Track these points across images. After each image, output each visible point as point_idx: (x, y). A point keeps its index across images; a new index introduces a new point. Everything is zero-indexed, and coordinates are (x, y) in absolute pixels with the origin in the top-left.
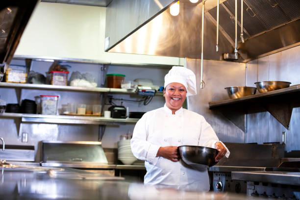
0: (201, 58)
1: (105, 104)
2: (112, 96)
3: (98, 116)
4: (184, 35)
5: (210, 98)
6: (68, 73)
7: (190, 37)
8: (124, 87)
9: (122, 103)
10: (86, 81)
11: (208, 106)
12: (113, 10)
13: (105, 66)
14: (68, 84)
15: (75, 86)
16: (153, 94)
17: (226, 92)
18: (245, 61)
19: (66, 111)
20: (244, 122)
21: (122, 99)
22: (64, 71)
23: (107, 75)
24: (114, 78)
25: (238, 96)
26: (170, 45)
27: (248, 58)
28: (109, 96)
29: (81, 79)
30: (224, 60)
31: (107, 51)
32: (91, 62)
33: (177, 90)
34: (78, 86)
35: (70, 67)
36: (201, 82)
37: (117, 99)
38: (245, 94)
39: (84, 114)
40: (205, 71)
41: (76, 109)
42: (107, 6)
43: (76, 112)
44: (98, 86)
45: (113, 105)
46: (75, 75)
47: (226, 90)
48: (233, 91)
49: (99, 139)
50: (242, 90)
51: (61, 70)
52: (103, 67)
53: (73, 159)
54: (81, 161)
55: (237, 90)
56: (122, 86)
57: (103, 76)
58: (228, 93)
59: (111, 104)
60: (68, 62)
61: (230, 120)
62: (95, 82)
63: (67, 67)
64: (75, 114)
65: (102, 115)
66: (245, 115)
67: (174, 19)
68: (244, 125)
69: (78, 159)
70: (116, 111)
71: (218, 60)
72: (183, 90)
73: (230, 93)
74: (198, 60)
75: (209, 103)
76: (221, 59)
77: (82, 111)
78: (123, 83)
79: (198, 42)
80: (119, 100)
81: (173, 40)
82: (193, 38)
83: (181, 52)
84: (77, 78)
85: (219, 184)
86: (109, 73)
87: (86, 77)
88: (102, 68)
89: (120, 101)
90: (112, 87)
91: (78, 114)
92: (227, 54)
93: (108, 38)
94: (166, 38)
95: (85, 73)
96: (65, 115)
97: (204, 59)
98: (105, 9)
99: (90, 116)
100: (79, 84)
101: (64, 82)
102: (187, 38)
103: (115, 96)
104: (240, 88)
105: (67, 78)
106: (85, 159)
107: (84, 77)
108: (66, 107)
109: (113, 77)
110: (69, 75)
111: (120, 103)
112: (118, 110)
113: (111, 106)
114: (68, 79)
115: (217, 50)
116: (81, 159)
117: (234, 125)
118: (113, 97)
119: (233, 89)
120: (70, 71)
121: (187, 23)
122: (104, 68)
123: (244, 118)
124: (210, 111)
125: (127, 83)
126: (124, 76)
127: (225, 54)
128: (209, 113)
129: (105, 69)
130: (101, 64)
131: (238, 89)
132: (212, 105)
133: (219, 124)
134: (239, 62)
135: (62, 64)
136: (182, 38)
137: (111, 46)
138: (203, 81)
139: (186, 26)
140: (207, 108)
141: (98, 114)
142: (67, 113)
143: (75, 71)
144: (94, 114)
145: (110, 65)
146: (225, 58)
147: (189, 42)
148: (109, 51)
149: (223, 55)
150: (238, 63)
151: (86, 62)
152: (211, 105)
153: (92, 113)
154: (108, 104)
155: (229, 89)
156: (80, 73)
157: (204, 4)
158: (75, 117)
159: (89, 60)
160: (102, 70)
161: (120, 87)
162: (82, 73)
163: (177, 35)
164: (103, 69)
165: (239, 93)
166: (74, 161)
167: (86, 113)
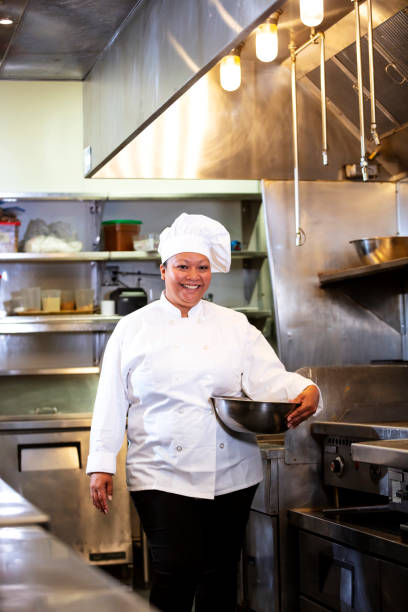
0: (293, 178)
1: (104, 285)
2: (117, 267)
3: (87, 313)
4: (257, 131)
5: (321, 264)
6: (18, 224)
7: (269, 133)
8: (140, 248)
9: (139, 280)
10: (57, 240)
11: (317, 281)
12: (93, 85)
13: (99, 205)
14: (21, 248)
15: (35, 252)
17: (353, 248)
18: (395, 178)
19: (18, 306)
20: (398, 312)
21: (139, 273)
22: (10, 221)
23: (104, 223)
24: (117, 229)
25: (379, 258)
26: (229, 152)
27: (401, 171)
28: (109, 268)
29: (46, 235)
30: (347, 178)
31: (89, 176)
32: (67, 198)
33: (193, 268)
34: (40, 252)
35: (23, 211)
36: (297, 231)
37: (128, 274)
38: (394, 254)
39: (57, 310)
40: (307, 202)
41: (39, 302)
42: (83, 80)
43: (39, 307)
44: (86, 249)
45: (121, 286)
46: (35, 229)
47: (352, 245)
48: (367, 247)
49: (95, 360)
50: (388, 245)
51: (3, 219)
52: (93, 205)
53: (38, 410)
54: (54, 412)
55: (374, 245)
56: (136, 244)
57: (96, 224)
58: (358, 252)
59: (117, 285)
60: (20, 200)
61: (367, 308)
62: (77, 239)
63: (15, 212)
64: (38, 312)
65: (97, 310)
66: (400, 297)
67: (233, 97)
68: (398, 318)
69: (49, 409)
70: (126, 300)
71: (335, 179)
72: (206, 268)
73: (361, 252)
74: (289, 182)
75: (320, 275)
76: (340, 176)
77: (53, 303)
78: (138, 240)
79: (287, 145)
80: (133, 274)
81: (233, 142)
82: (277, 136)
83: (255, 170)
84: (38, 234)
85: (337, 462)
86: (107, 218)
87: (59, 229)
88: (92, 208)
89: (136, 277)
90: (114, 249)
91: (46, 311)
92: (352, 165)
93: (88, 148)
94: (219, 138)
95: (55, 221)
96: (17, 315)
97: (300, 179)
98: (81, 84)
99: (71, 313)
100: (43, 247)
101: (10, 244)
102: (264, 137)
103: (123, 268)
104: (381, 241)
105: (17, 236)
106: (64, 408)
107: (53, 231)
108: (19, 298)
109: (115, 227)
110: (23, 230)
111: (136, 283)
112: (130, 298)
113: (115, 288)
114: (21, 237)
115: (325, 163)
116: (55, 409)
117: (376, 318)
118: (121, 270)
119: (367, 244)
120: (24, 219)
121: (262, 105)
122: (97, 208)
123: (397, 302)
124: (322, 291)
125: (145, 237)
126: (140, 223)
127: (348, 168)
128: (320, 296)
129: (99, 210)
130: (89, 201)
131: (377, 244)
132: (326, 279)
133: (343, 318)
134: (382, 182)
135: (3, 206)
136: (252, 137)
137: (94, 167)
138: (300, 229)
139: (259, 111)
140: (315, 287)
141: (86, 308)
142: (20, 310)
143: (34, 219)
144: (79, 310)
145: (107, 200)
146: (349, 175)
147: (267, 144)
148: (94, 177)
149: (344, 168)
150: (378, 184)
151: (54, 197)
152: (323, 279)
153: (75, 308)
154: (110, 285)
155: (359, 243)
156: (44, 224)
157: (295, 61)
158: (38, 319)
159: (62, 194)
160: (92, 213)
161: (131, 248)
162: (48, 223)
163: (245, 133)
164: (94, 210)
165: (380, 251)
166: (40, 413)
167: (62, 308)
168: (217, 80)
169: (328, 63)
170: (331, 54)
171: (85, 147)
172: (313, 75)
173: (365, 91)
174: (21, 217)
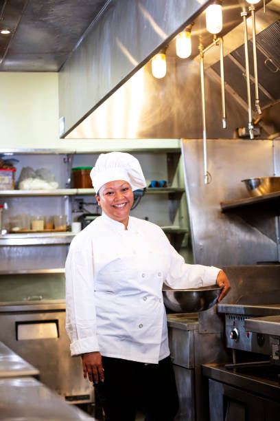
0: (202, 138)
1: (74, 212)
2: (82, 200)
3: (62, 231)
4: (178, 106)
5: (222, 197)
6: (14, 170)
7: (185, 107)
9: (98, 208)
10: (41, 181)
11: (219, 208)
12: (65, 75)
13: (70, 156)
14: (16, 187)
15: (26, 189)
16: (141, 193)
17: (244, 185)
18: (272, 137)
19: (15, 226)
20: (275, 229)
22: (8, 168)
23: (73, 169)
24: (83, 173)
25: (261, 192)
26: (158, 120)
27: (275, 133)
28: (78, 200)
29: (34, 178)
30: (240, 137)
31: (63, 137)
32: (48, 152)
34: (30, 189)
35: (18, 161)
36: (206, 174)
37: (90, 204)
38: (272, 189)
39: (42, 229)
40: (212, 154)
41: (29, 224)
42: (58, 71)
43: (29, 227)
44: (60, 187)
45: (85, 213)
46: (26, 173)
47: (243, 183)
48: (253, 184)
50: (268, 182)
51: (4, 167)
52: (65, 157)
53: (29, 298)
54: (40, 299)
55: (259, 183)
57: (68, 170)
58: (247, 187)
59: (82, 211)
60: (15, 154)
61: (253, 226)
62: (55, 180)
63: (13, 162)
64: (29, 230)
65: (69, 229)
66: (276, 218)
67: (161, 82)
68: (275, 233)
69: (37, 297)
70: (88, 222)
71: (231, 138)
72: (127, 189)
73: (249, 187)
74: (200, 140)
75: (221, 204)
76: (235, 135)
77: (39, 224)
79: (198, 115)
80: (93, 204)
81: (161, 113)
82: (191, 108)
83: (176, 133)
84: (28, 177)
85: (234, 332)
86: (75, 166)
87: (42, 174)
88: (64, 159)
90: (80, 187)
91: (34, 230)
92: (242, 128)
93: (62, 118)
94: (152, 110)
95: (40, 168)
96: (14, 233)
97: (207, 138)
98: (57, 74)
99: (51, 232)
100: (32, 186)
101: (9, 184)
102: (182, 110)
103: (86, 200)
104: (264, 180)
105: (13, 178)
106: (47, 296)
107: (38, 175)
108: (15, 221)
109: (81, 172)
110: (18, 174)
111: (95, 209)
113: (81, 214)
114: (16, 179)
115: (224, 126)
116: (41, 297)
119: (253, 182)
120: (19, 167)
121: (181, 87)
122: (68, 159)
123: (274, 222)
124: (223, 215)
127: (240, 130)
128: (222, 218)
129: (70, 160)
130: (61, 154)
131: (261, 181)
132: (226, 206)
133: (238, 233)
134: (263, 139)
135: (4, 158)
136: (174, 110)
137: (66, 131)
138: (208, 172)
140: (218, 212)
141: (62, 228)
142: (16, 229)
143: (25, 166)
144: (56, 229)
145: (75, 154)
146: (240, 135)
148: (66, 138)
149: (237, 130)
150: (261, 141)
151: (39, 152)
152: (224, 207)
153: (54, 228)
154: (77, 212)
155: (248, 182)
156: (32, 170)
157: (203, 57)
158: (28, 235)
159: (44, 150)
160: (65, 162)
161: (91, 186)
162: (35, 169)
163: (169, 107)
164: (66, 160)
165: (263, 187)
166: (30, 300)
167: (45, 227)
168: (150, 71)
169: (226, 58)
170: (227, 53)
171: (60, 117)
172: (216, 67)
173: (251, 77)
174: (17, 166)
